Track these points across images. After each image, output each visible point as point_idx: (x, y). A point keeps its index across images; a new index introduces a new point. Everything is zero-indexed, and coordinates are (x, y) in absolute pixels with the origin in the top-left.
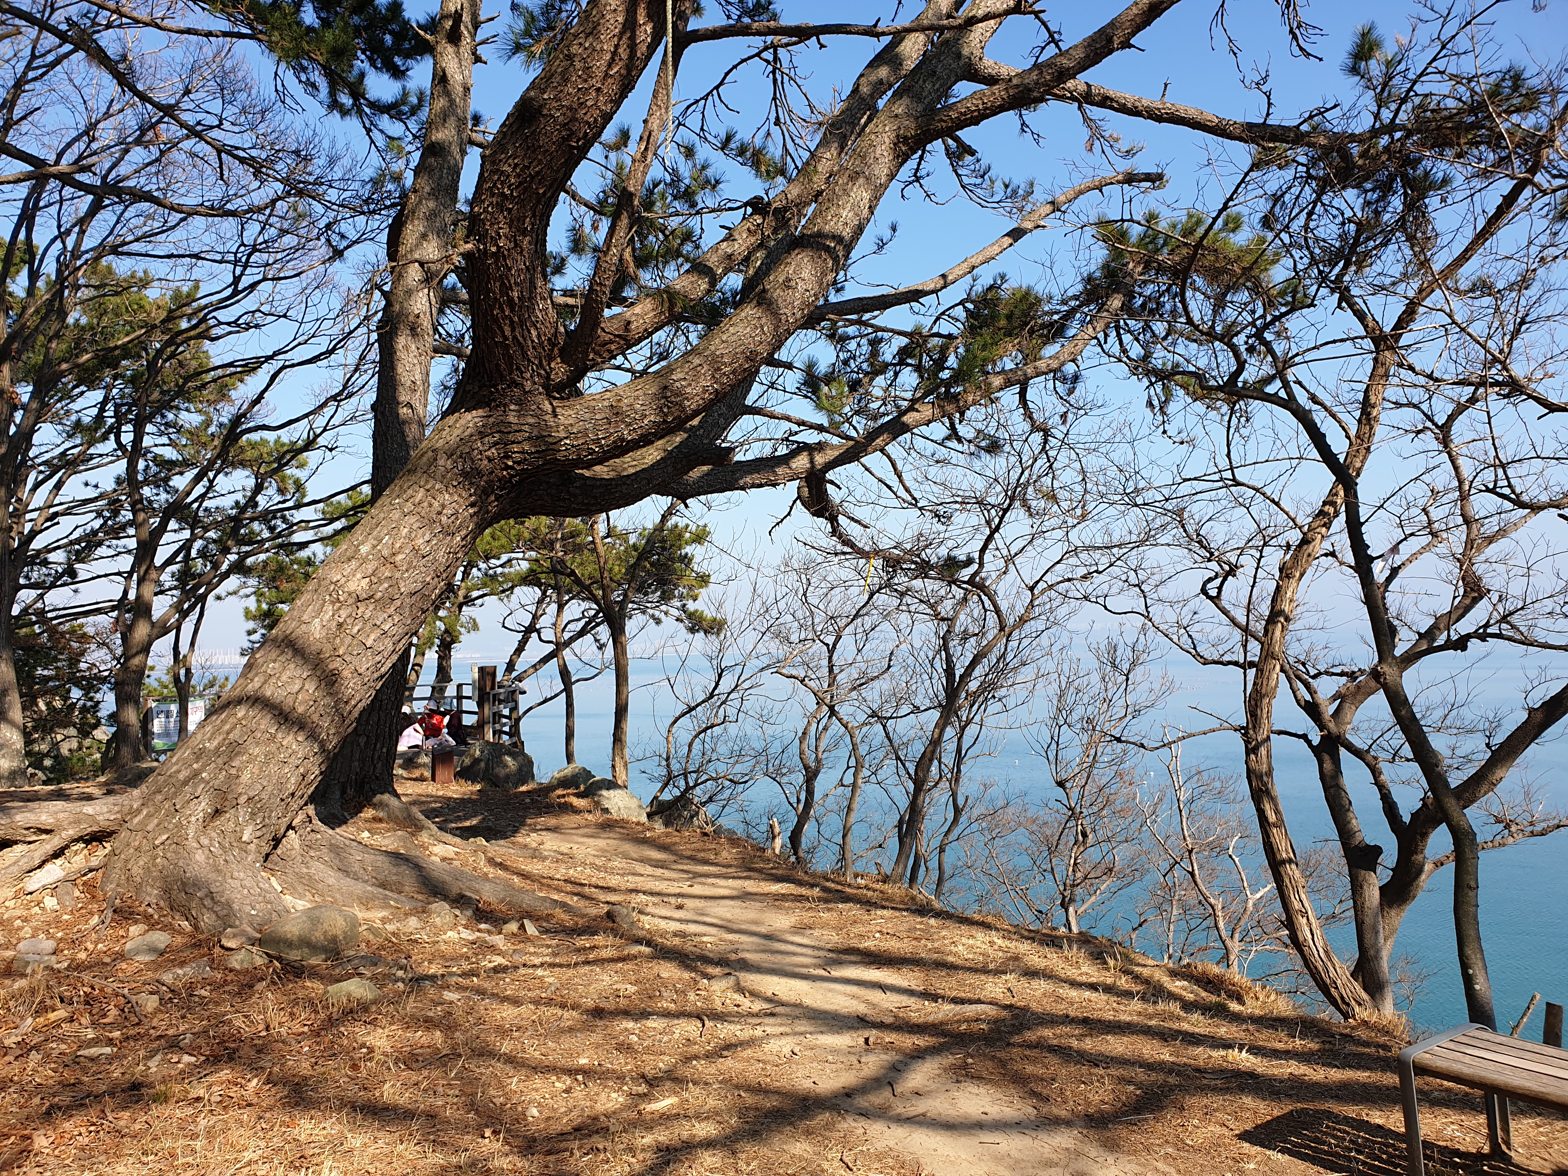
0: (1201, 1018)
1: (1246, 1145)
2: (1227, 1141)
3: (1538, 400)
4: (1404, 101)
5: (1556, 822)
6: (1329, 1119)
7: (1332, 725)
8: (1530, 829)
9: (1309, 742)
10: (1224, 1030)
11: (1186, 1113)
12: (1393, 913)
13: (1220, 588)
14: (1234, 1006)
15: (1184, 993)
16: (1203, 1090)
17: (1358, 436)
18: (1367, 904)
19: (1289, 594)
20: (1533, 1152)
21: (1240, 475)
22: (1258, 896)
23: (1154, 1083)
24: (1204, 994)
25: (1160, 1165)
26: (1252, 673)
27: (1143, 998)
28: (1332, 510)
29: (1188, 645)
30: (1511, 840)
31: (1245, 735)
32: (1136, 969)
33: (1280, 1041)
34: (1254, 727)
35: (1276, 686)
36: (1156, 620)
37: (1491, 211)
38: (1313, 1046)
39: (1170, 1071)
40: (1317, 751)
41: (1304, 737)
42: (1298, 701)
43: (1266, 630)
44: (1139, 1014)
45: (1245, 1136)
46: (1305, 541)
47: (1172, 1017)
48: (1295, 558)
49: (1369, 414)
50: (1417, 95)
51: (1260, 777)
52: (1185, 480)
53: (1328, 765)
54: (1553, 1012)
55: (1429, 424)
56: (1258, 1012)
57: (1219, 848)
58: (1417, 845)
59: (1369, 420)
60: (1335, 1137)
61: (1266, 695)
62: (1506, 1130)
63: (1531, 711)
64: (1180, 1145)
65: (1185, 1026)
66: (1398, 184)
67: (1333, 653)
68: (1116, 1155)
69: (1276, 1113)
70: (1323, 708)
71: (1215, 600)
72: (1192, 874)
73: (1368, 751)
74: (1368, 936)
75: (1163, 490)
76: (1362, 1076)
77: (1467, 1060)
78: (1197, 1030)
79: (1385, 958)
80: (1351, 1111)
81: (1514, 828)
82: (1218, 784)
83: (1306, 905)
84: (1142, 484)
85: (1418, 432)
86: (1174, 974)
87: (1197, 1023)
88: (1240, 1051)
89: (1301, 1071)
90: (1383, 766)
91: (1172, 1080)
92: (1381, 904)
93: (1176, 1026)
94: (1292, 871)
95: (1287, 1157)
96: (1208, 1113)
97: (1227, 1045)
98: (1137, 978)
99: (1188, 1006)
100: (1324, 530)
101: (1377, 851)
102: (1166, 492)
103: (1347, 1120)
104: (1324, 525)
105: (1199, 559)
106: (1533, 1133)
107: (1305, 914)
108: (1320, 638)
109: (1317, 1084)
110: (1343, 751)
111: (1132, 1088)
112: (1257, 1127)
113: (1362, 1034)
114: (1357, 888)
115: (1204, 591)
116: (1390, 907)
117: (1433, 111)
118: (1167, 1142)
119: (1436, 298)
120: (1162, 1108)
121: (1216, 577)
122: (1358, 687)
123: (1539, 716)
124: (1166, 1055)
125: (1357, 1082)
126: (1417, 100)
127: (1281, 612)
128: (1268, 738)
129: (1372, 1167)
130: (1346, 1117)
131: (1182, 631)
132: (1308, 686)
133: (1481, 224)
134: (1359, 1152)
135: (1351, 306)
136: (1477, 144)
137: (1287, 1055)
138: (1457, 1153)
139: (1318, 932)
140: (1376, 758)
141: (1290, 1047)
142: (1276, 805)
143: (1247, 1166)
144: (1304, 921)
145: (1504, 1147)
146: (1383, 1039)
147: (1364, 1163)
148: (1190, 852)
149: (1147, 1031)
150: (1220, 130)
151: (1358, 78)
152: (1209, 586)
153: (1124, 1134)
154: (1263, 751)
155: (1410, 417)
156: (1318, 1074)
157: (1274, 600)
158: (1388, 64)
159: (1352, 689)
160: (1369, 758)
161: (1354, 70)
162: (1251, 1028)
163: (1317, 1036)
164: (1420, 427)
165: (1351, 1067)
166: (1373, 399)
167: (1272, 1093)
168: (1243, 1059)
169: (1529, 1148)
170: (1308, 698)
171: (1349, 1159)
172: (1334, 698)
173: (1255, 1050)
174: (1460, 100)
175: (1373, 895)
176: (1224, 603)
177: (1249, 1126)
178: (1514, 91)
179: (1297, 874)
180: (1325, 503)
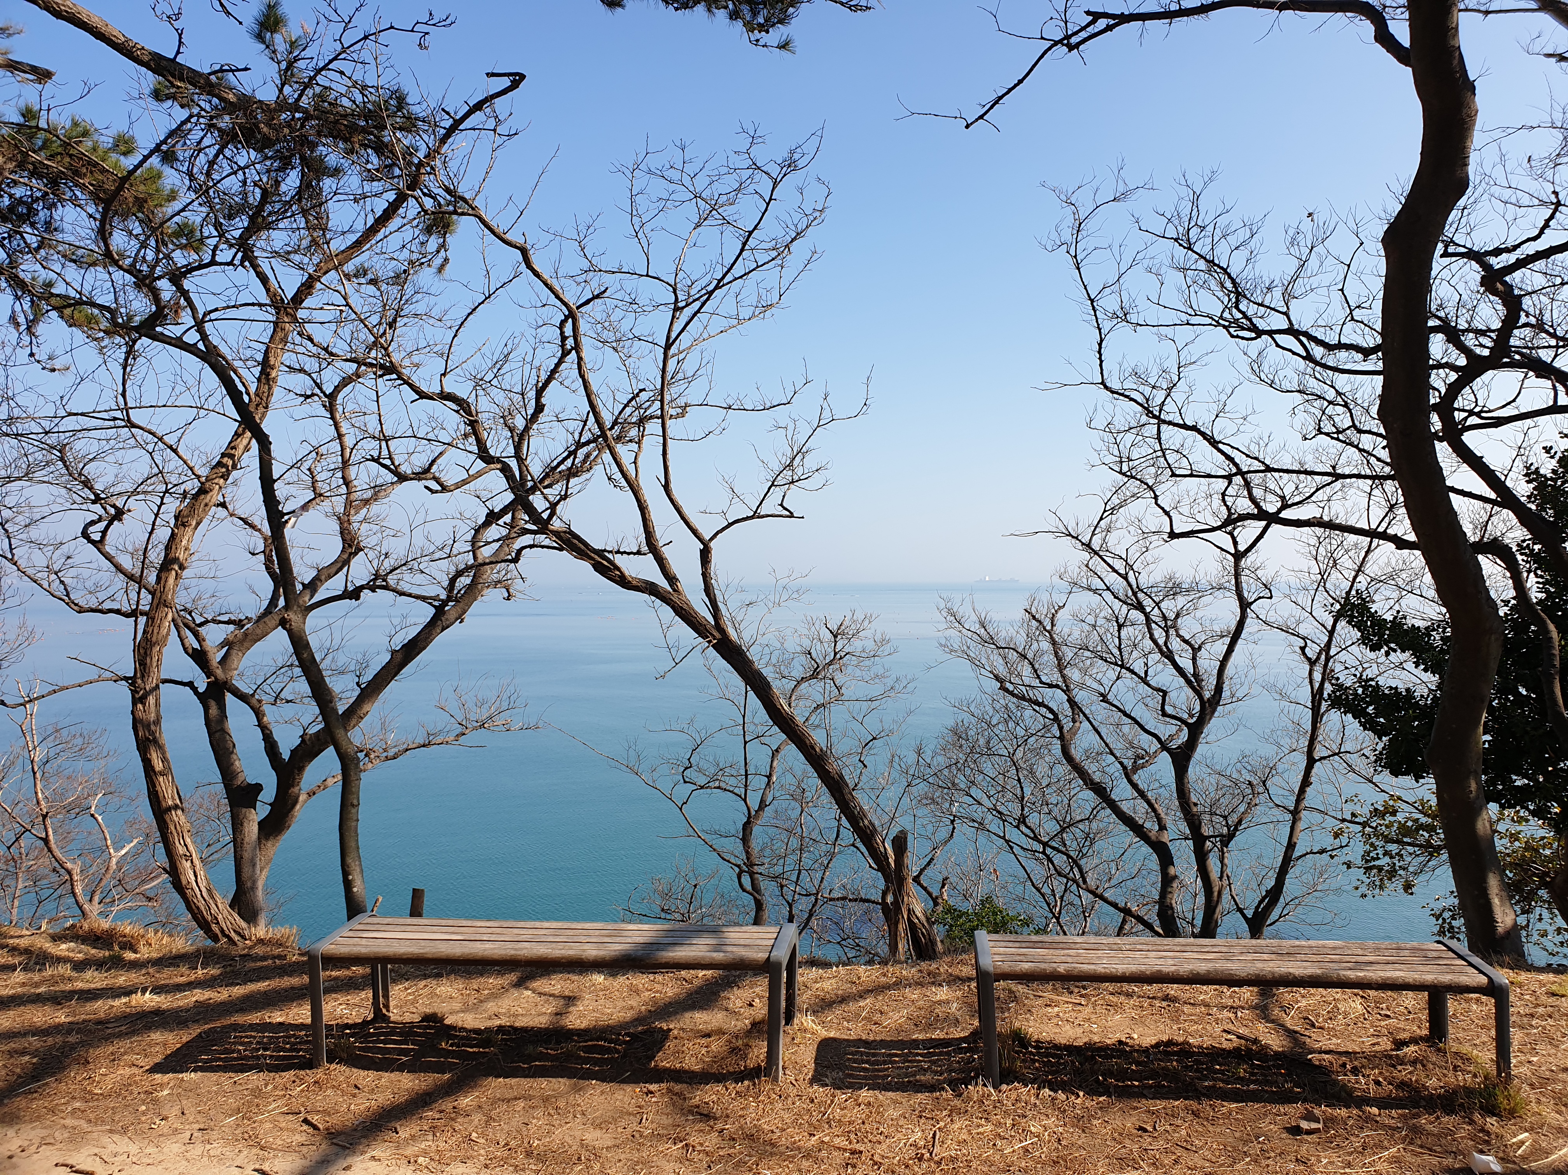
0: (96, 973)
1: (158, 1076)
2: (138, 1078)
3: (411, 386)
4: (307, 86)
5: (405, 746)
6: (235, 1030)
7: (219, 672)
8: (385, 754)
9: (195, 690)
10: (122, 979)
11: (91, 1066)
12: (269, 844)
13: (104, 533)
14: (129, 956)
15: (71, 955)
16: (108, 1039)
17: (257, 394)
18: (247, 839)
19: (184, 542)
20: (405, 1009)
21: (136, 416)
22: (123, 852)
23: (51, 1047)
24: (93, 951)
25: (69, 1122)
26: (142, 620)
27: (25, 969)
28: (230, 463)
29: (60, 591)
30: (370, 765)
31: (133, 684)
32: (11, 941)
33: (182, 975)
34: (143, 676)
35: (168, 634)
36: (22, 563)
37: (379, 213)
38: (215, 971)
39: (69, 1032)
40: (203, 698)
41: (190, 684)
42: (185, 650)
43: (159, 579)
44: (23, 984)
45: (157, 1068)
46: (203, 490)
47: (63, 978)
48: (192, 507)
49: (268, 374)
50: (317, 84)
51: (148, 726)
52: (70, 414)
53: (214, 711)
54: (417, 895)
55: (317, 391)
56: (155, 955)
57: (80, 809)
58: (294, 779)
59: (268, 380)
60: (242, 1044)
61: (157, 643)
62: (386, 996)
63: (394, 652)
64: (88, 1097)
65: (79, 985)
66: (296, 161)
67: (221, 601)
68: (17, 1127)
69: (185, 1039)
70: (211, 655)
71: (98, 545)
72: (46, 841)
73: (253, 695)
74: (246, 871)
75: (43, 422)
76: (262, 985)
77: (364, 942)
78: (93, 986)
79: (260, 888)
80: (254, 1018)
81: (372, 756)
82: (79, 741)
83: (191, 848)
84: (16, 412)
85: (308, 397)
86: (56, 938)
87: (93, 979)
88: (144, 993)
89: (206, 997)
90: (266, 708)
91: (72, 1039)
92: (259, 838)
93: (69, 987)
94: (177, 816)
95: (199, 1074)
96: (114, 1059)
97: (128, 992)
98: (14, 950)
99: (80, 966)
100: (222, 481)
101: (258, 788)
102: (46, 424)
103: (252, 1027)
104: (222, 477)
105: (79, 500)
106: (403, 995)
107: (189, 857)
108: (208, 586)
109: (222, 1003)
110: (229, 697)
111: (27, 1058)
112: (167, 1057)
113: (259, 950)
114: (237, 825)
115: (85, 534)
116: (267, 839)
117: (330, 104)
118: (74, 1098)
119: (332, 277)
120: (64, 1068)
121: (100, 519)
122: (246, 634)
123: (399, 656)
124: (61, 1017)
125: (259, 992)
126: (318, 89)
127: (176, 560)
128: (157, 686)
129: (278, 1058)
130: (251, 1025)
131: (53, 577)
132: (196, 635)
133: (370, 221)
134: (265, 1049)
135: (255, 267)
136: (366, 147)
137: (191, 985)
138: (347, 1027)
139: (201, 873)
140: (260, 701)
141: (193, 977)
142: (164, 753)
143: (160, 1094)
144: (189, 864)
145: (384, 1011)
146: (277, 951)
147: (271, 1057)
148: (45, 817)
149: (37, 1000)
150: (126, 50)
151: (264, 46)
152: (91, 529)
153: (23, 1104)
154: (151, 700)
155: (301, 383)
156: (222, 995)
157: (168, 548)
158: (293, 44)
159: (240, 636)
160: (254, 702)
161: (260, 37)
162: (151, 970)
163: (217, 963)
164: (309, 393)
165: (251, 981)
166: (272, 361)
167: (179, 1024)
168: (148, 1000)
169: (401, 1007)
170: (196, 645)
171: (258, 1058)
172: (222, 645)
173: (158, 990)
174: (354, 102)
175: (252, 830)
176: (107, 549)
177: (159, 1059)
178: (399, 110)
179: (183, 818)
180: (223, 455)
